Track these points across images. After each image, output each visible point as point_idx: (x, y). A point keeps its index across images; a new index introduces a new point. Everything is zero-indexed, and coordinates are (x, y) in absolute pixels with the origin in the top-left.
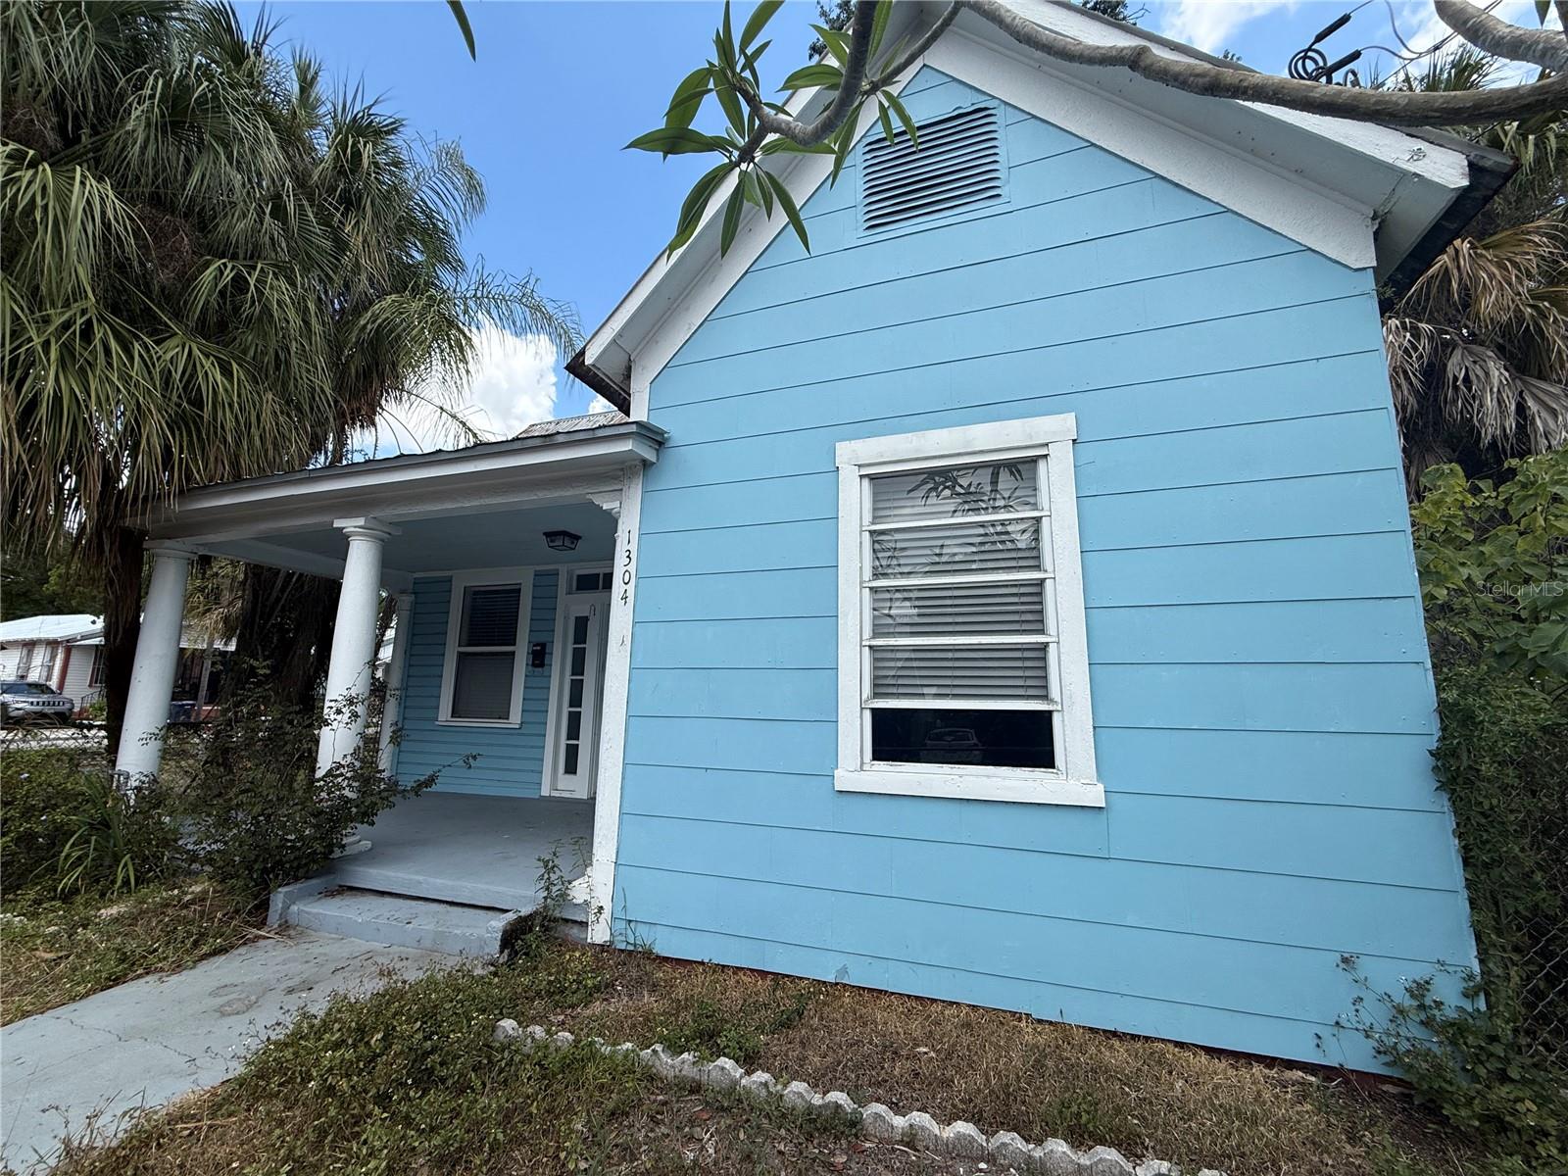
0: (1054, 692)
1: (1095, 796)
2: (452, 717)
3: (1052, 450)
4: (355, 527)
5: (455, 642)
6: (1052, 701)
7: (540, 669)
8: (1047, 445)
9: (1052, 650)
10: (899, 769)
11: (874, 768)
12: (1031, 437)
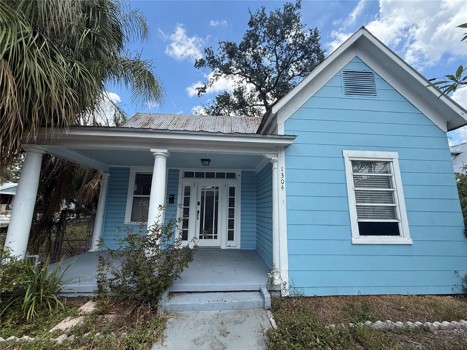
0: (399, 217)
1: (410, 242)
2: (131, 221)
3: (394, 160)
4: (162, 153)
5: (132, 193)
6: (398, 220)
7: (172, 204)
8: (392, 159)
9: (397, 208)
10: (367, 237)
11: (361, 237)
12: (389, 156)
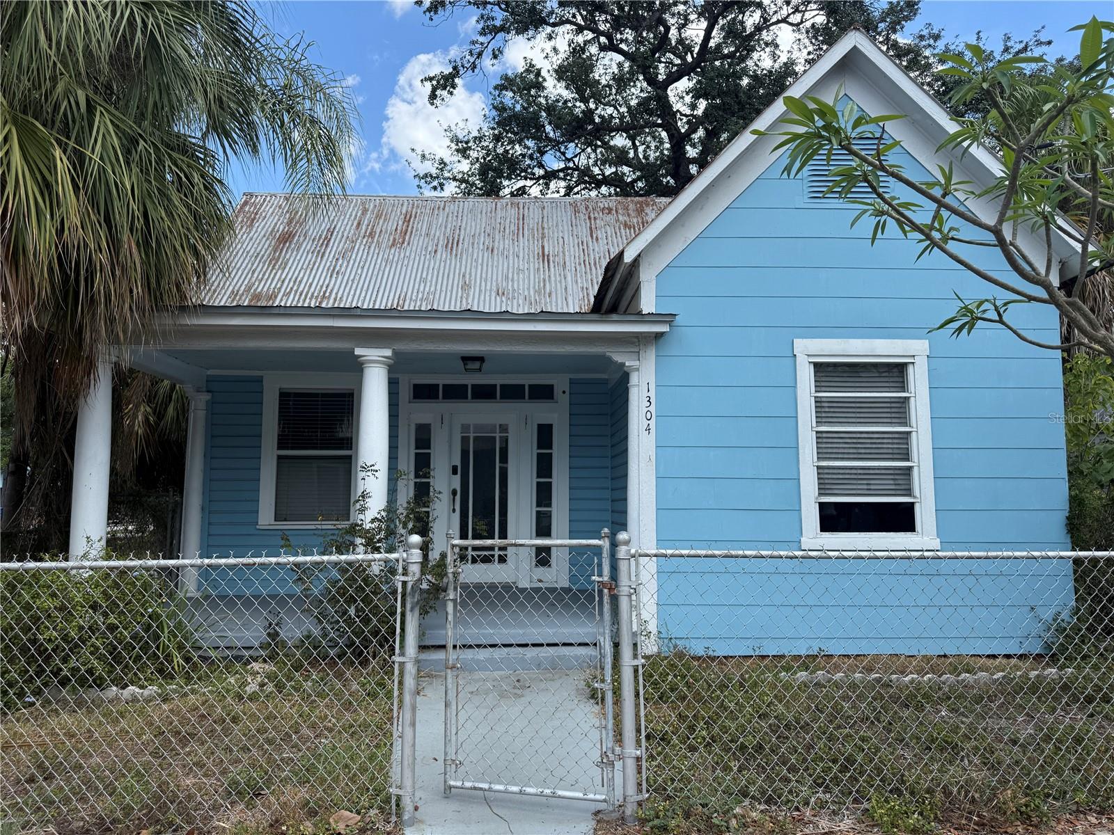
0: (917, 492)
1: (935, 544)
2: (275, 520)
3: (917, 360)
5: (273, 445)
6: (915, 497)
8: (913, 356)
9: (915, 471)
10: (836, 536)
11: (822, 536)
12: (906, 351)
